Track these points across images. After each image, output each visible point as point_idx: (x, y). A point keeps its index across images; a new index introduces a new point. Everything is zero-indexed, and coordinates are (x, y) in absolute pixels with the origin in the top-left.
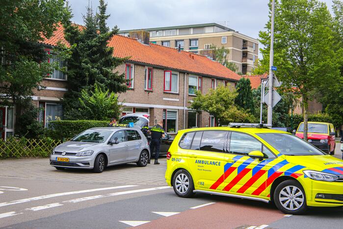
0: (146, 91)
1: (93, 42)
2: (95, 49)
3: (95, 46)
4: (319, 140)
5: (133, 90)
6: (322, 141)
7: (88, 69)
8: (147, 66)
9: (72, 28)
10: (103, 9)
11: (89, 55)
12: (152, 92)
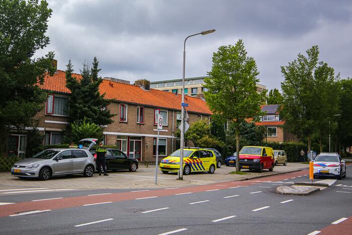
0: (138, 124)
1: (86, 88)
2: (87, 94)
3: (87, 91)
4: (253, 159)
5: (127, 123)
6: (255, 161)
7: (81, 108)
8: (139, 105)
9: (72, 79)
10: (96, 65)
11: (83, 98)
12: (143, 124)
